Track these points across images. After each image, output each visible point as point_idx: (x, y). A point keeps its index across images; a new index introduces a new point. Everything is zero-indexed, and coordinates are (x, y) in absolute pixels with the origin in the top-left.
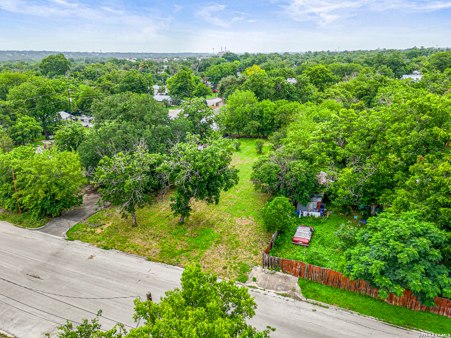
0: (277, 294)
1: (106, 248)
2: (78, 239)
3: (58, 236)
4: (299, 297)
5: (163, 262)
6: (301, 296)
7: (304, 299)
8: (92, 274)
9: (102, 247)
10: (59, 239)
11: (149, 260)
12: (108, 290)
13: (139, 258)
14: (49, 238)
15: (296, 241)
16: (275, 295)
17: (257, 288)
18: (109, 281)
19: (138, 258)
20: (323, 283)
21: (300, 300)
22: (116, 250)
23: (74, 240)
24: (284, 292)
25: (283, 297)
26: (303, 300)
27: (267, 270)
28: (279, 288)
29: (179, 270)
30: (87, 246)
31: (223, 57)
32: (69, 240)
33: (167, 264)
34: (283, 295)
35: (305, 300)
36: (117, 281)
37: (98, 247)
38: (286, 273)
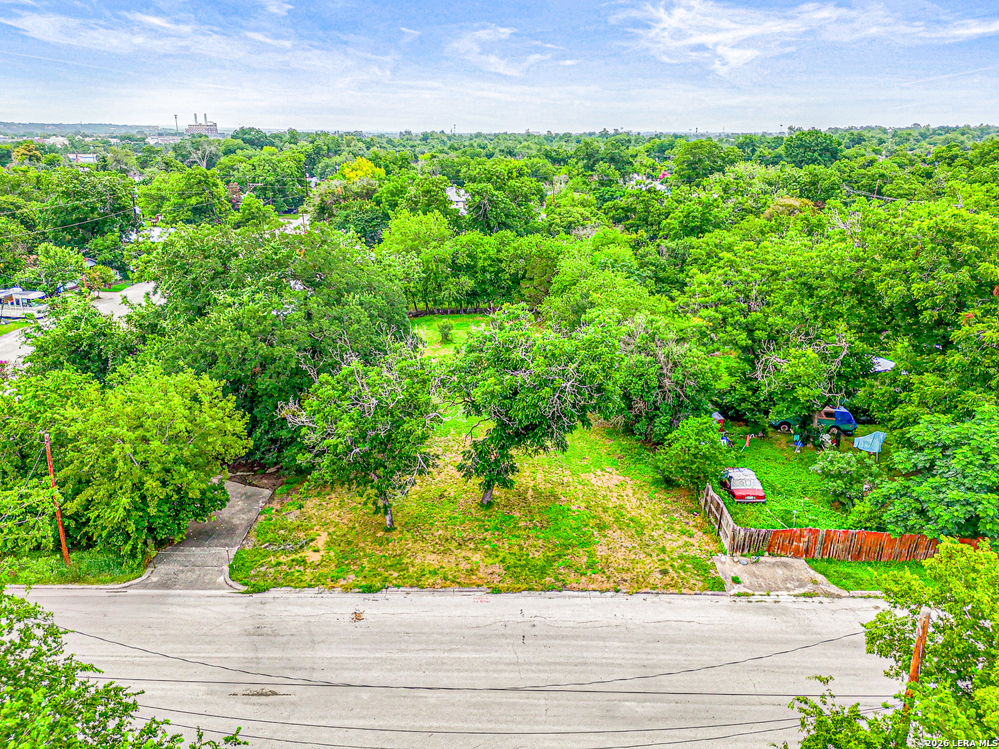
0: (795, 596)
1: (369, 589)
2: (277, 585)
3: (210, 589)
4: (832, 591)
5: (530, 589)
6: (834, 589)
7: (844, 593)
8: (402, 651)
9: (357, 590)
10: (222, 596)
11: (496, 591)
12: (474, 674)
13: (468, 593)
14: (192, 599)
15: (743, 497)
16: (794, 599)
17: (753, 595)
18: (456, 655)
19: (465, 593)
20: (850, 560)
21: (839, 597)
22: (401, 589)
23: (268, 589)
24: (802, 591)
25: (809, 600)
26: (843, 595)
27: (744, 560)
28: (789, 585)
29: (578, 597)
30: (313, 595)
31: (233, 137)
32: (254, 592)
33: (542, 590)
34: (804, 595)
35: (848, 594)
36: (476, 651)
37: (346, 590)
38: (778, 555)
